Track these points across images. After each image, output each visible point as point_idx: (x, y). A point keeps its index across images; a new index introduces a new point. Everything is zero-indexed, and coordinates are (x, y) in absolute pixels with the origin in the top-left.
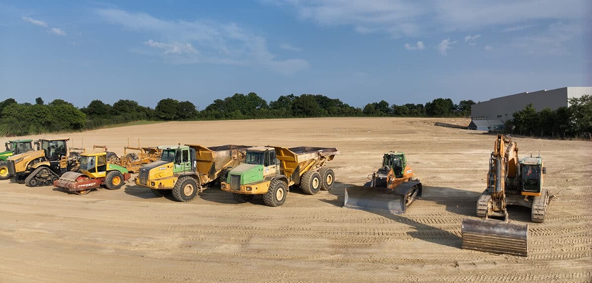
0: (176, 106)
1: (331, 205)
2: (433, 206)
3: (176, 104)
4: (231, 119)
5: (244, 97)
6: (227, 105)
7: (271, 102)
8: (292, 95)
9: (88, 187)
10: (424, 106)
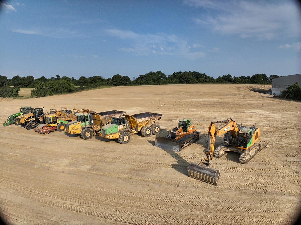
0: (121, 78)
1: (150, 144)
2: (199, 148)
3: (121, 77)
4: (148, 85)
5: (155, 73)
6: (146, 78)
7: (169, 75)
8: (180, 71)
9: (48, 131)
10: (251, 77)
